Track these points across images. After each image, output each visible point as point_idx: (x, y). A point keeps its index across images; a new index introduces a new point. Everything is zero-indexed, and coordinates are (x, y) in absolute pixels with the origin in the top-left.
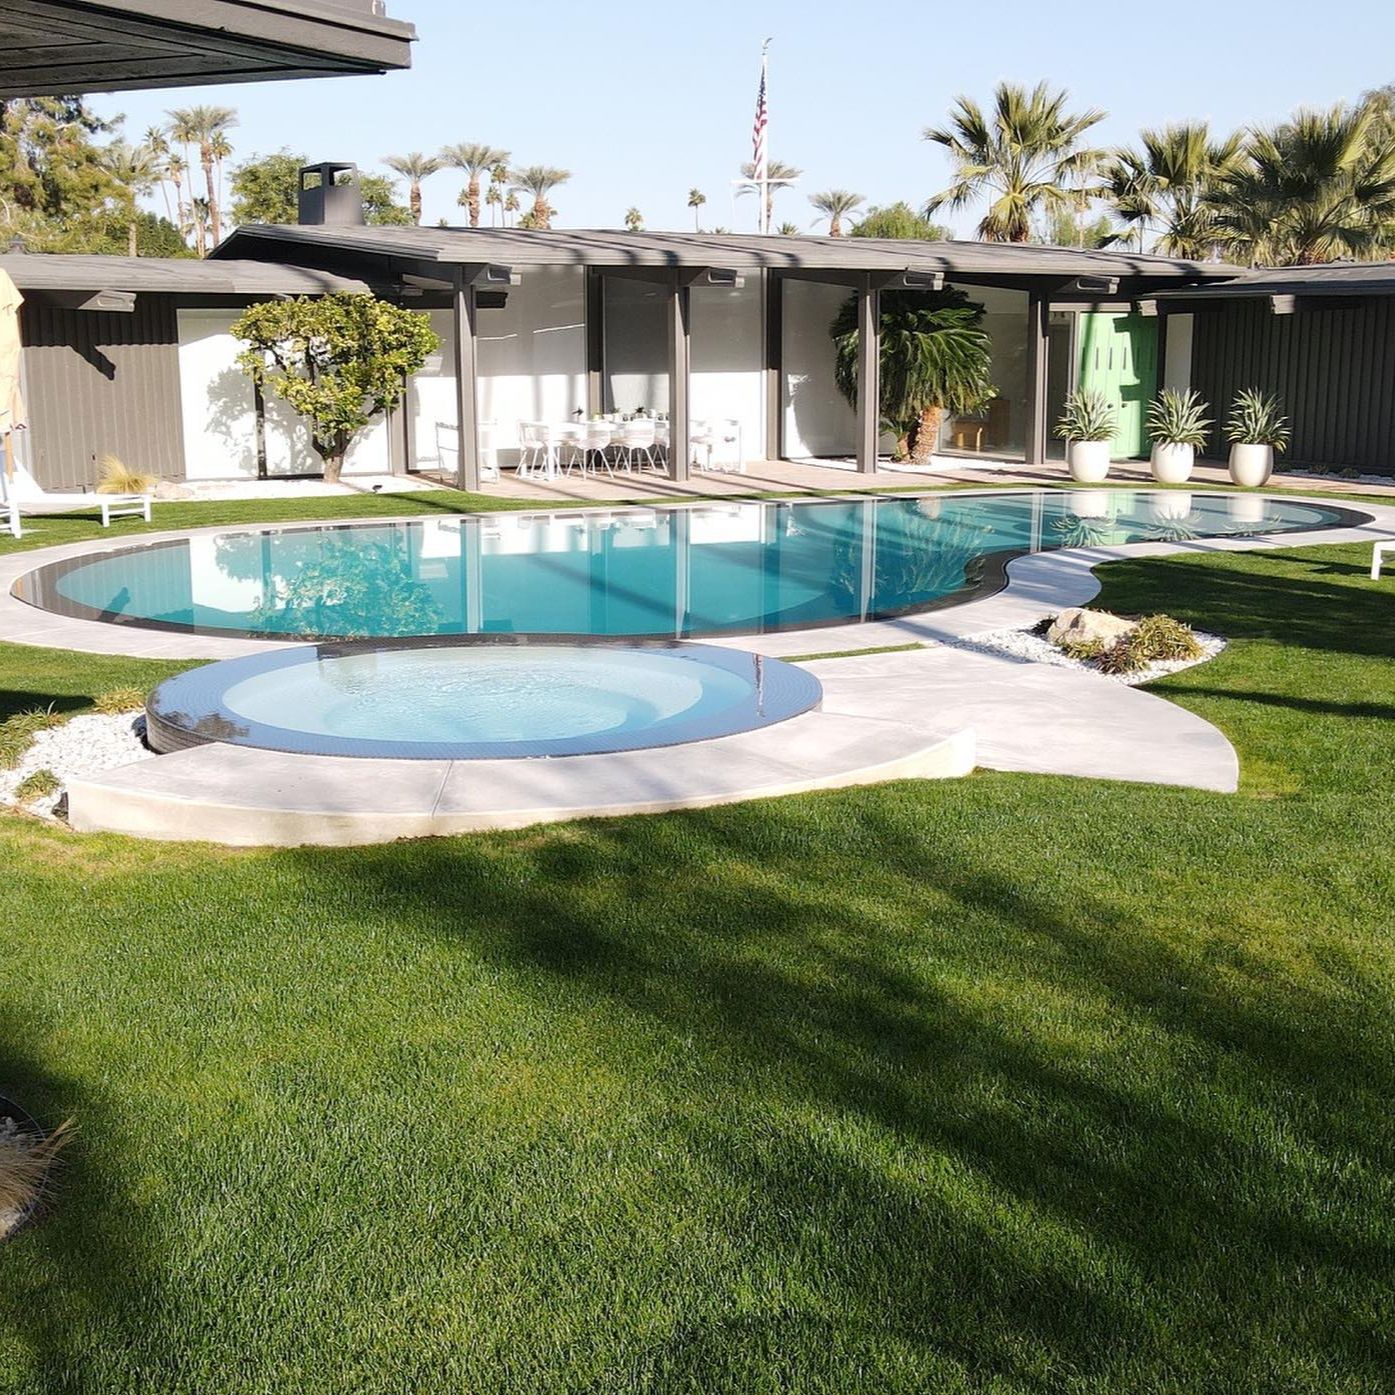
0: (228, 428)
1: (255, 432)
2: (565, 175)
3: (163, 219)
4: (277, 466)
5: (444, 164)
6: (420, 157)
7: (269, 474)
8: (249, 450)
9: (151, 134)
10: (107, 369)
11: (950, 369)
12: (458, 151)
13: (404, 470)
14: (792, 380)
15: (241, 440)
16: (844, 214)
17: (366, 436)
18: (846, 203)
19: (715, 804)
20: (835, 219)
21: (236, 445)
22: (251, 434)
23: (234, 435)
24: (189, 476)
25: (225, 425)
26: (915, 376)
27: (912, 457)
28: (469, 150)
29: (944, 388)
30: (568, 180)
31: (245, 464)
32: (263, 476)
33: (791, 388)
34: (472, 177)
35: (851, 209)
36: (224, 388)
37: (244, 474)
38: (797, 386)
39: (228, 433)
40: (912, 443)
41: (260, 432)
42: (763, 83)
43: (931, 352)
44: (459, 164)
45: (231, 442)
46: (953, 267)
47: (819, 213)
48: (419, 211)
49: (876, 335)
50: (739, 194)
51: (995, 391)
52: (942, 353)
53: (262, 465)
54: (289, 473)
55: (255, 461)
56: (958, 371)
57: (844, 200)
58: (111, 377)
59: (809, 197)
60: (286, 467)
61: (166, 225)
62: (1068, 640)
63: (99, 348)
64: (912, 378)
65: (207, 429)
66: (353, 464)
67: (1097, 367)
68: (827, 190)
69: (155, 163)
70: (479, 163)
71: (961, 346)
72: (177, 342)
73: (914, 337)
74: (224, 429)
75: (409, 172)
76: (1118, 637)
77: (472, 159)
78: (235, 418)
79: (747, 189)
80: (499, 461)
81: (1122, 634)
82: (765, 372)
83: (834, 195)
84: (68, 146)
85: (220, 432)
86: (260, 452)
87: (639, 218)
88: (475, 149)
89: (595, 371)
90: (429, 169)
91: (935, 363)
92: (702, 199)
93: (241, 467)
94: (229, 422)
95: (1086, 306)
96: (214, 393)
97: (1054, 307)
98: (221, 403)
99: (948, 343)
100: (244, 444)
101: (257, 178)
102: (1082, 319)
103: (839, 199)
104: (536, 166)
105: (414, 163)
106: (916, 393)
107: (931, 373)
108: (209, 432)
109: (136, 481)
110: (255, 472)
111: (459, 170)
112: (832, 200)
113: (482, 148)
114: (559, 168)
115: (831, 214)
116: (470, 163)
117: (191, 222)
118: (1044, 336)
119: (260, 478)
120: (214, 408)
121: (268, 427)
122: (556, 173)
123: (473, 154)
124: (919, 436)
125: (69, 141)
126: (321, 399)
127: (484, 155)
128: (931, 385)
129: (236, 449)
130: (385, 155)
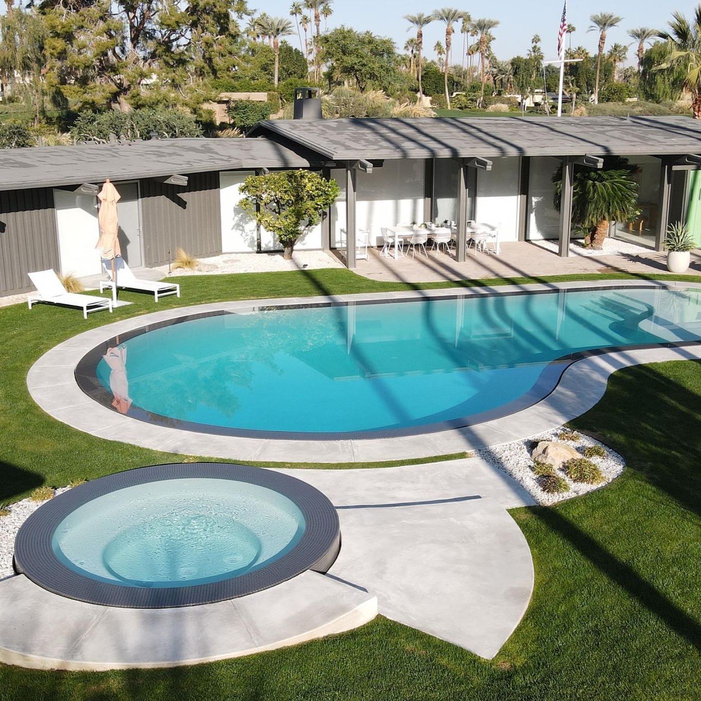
0: (243, 227)
1: (256, 229)
2: (497, 23)
3: (296, 49)
4: (266, 245)
5: (434, 19)
6: (423, 15)
7: (262, 249)
8: (253, 238)
9: (294, 5)
10: (183, 204)
11: (613, 202)
12: (441, 12)
13: (328, 248)
14: (534, 200)
15: (249, 233)
16: (646, 40)
17: (311, 231)
18: (648, 34)
19: (201, 662)
20: (641, 43)
21: (246, 236)
22: (254, 230)
23: (246, 231)
24: (224, 251)
25: (242, 226)
26: (594, 205)
27: (592, 246)
28: (447, 12)
29: (608, 212)
30: (498, 25)
31: (250, 245)
32: (259, 251)
33: (533, 204)
34: (448, 26)
35: (650, 37)
36: (241, 209)
37: (250, 250)
38: (537, 203)
39: (243, 230)
40: (592, 239)
41: (258, 230)
42: (565, 9)
43: (602, 194)
44: (442, 19)
45: (244, 234)
46: (611, 153)
47: (632, 40)
48: (421, 42)
49: (571, 186)
50: (588, 31)
51: (640, 212)
52: (609, 194)
53: (259, 246)
54: (272, 249)
55: (256, 243)
56: (617, 202)
57: (647, 32)
58: (185, 208)
59: (628, 31)
60: (271, 246)
61: (297, 52)
62: (540, 460)
63: (179, 195)
64: (591, 207)
65: (233, 228)
66: (304, 244)
67: (699, 199)
68: (637, 27)
69: (289, 26)
70: (452, 18)
71: (620, 190)
72: (219, 187)
73: (594, 185)
74: (241, 228)
75: (417, 23)
76: (564, 463)
77: (449, 16)
78: (246, 223)
79: (593, 28)
80: (377, 243)
81: (566, 462)
82: (519, 196)
83: (641, 30)
84: (220, 47)
85: (239, 230)
86: (258, 239)
87: (539, 40)
88: (450, 10)
89: (428, 197)
90: (427, 21)
91: (605, 200)
92: (574, 29)
93: (249, 246)
94: (243, 225)
95: (693, 167)
96: (237, 211)
97: (675, 168)
98: (240, 216)
99: (613, 188)
100: (250, 235)
101: (328, 41)
102: (691, 174)
103: (644, 32)
104: (482, 18)
105: (420, 18)
106: (593, 214)
107: (603, 205)
108: (234, 230)
109: (189, 262)
110: (256, 249)
111: (442, 22)
112: (640, 32)
113: (453, 10)
114: (494, 19)
115: (639, 40)
116: (447, 18)
117: (311, 48)
118: (669, 183)
119: (258, 252)
120: (236, 218)
121: (262, 227)
122: (492, 22)
123: (449, 13)
124: (596, 235)
125: (221, 45)
126: (277, 225)
127: (454, 14)
128: (602, 211)
129: (247, 237)
130: (406, 15)
